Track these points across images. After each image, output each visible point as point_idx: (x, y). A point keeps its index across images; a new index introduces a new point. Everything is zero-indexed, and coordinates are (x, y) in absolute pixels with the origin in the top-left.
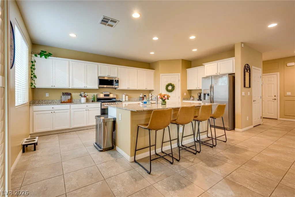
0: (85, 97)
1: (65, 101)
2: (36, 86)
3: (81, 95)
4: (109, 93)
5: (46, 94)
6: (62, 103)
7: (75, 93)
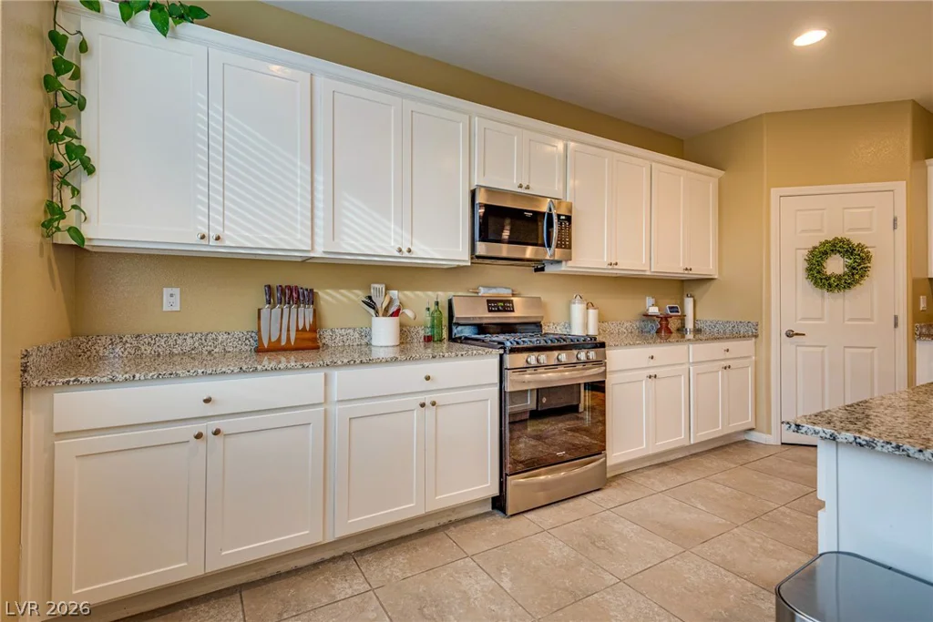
0: (396, 314)
1: (279, 340)
2: (88, 231)
3: (370, 303)
4: (510, 292)
5: (167, 291)
6: (260, 350)
7: (336, 287)
